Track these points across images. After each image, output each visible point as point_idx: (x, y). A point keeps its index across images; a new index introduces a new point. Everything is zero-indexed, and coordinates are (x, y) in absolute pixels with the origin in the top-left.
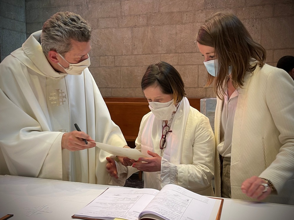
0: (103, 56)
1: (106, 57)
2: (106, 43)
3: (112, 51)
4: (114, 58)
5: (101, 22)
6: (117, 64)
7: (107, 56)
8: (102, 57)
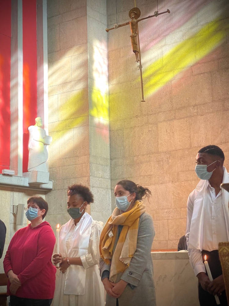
0: (184, 208)
5: (181, 175)
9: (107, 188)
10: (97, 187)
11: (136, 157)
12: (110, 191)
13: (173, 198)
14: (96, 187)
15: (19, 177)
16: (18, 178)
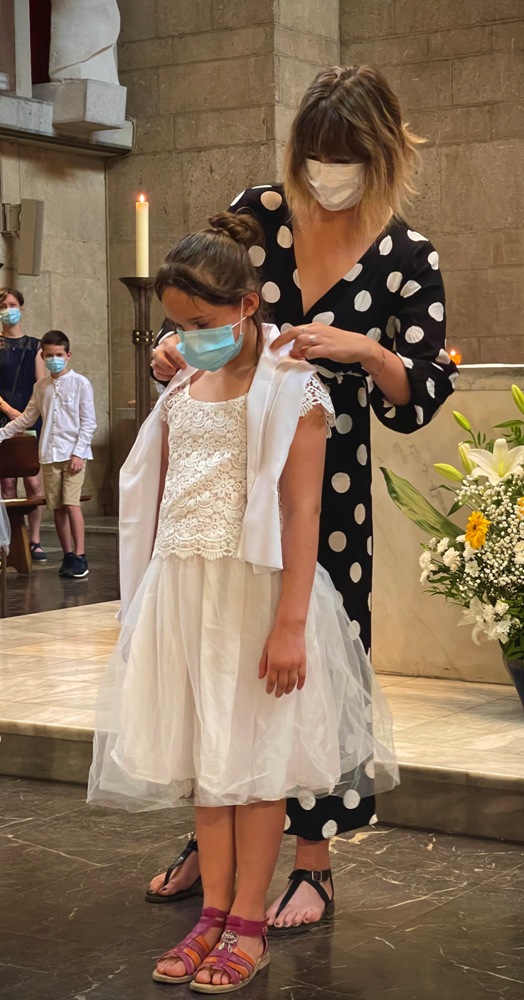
11: (438, 34)
15: (19, 98)
16: (19, 103)
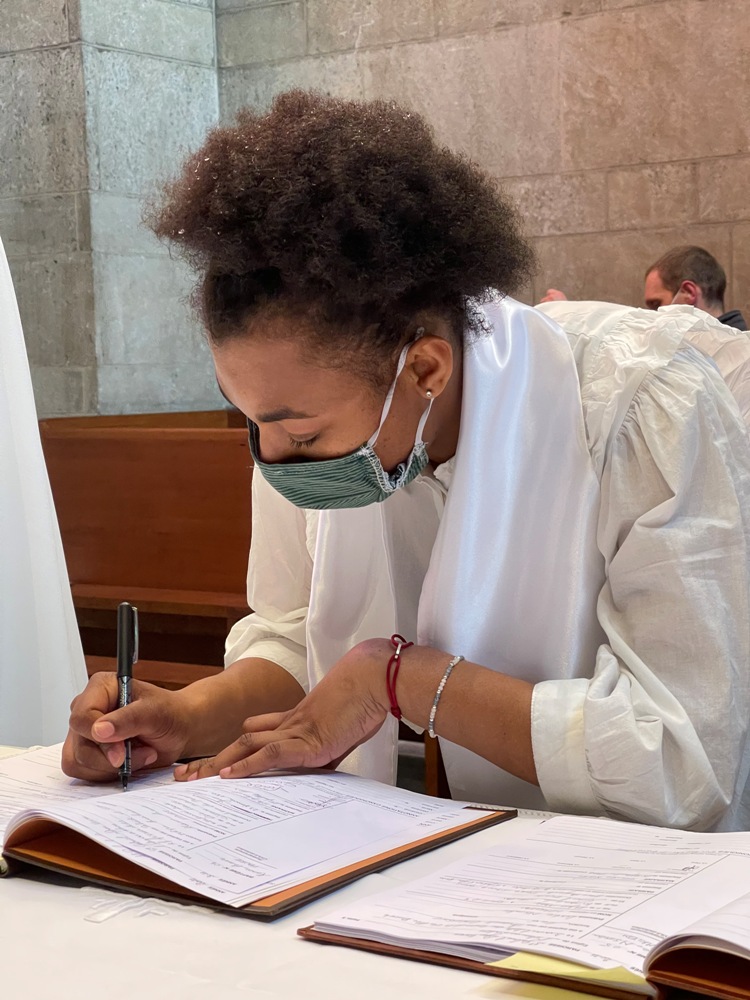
0: (631, 168)
1: (647, 172)
2: (644, 89)
3: (684, 132)
4: (695, 178)
6: (709, 211)
7: (652, 165)
8: (621, 177)
9: (197, 64)
10: (128, 51)
12: (214, 77)
13: (567, 114)
14: (120, 50)
